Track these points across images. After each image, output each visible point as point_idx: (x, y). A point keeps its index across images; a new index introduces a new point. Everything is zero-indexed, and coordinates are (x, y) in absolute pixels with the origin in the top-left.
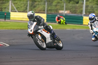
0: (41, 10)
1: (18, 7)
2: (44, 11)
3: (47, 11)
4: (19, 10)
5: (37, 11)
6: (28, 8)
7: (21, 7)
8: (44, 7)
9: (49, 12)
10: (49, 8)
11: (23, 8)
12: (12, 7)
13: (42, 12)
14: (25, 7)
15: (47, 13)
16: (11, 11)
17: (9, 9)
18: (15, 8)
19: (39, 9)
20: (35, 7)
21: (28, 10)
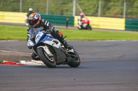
0: (117, 14)
1: (86, 10)
2: (122, 14)
3: (126, 15)
4: (87, 14)
5: (112, 15)
6: (99, 10)
7: (90, 9)
8: (122, 10)
9: (129, 16)
10: (129, 11)
11: (92, 10)
12: (77, 9)
13: (119, 16)
14: (95, 9)
15: (126, 18)
16: (76, 15)
17: (72, 12)
18: (81, 10)
19: (115, 12)
20: (109, 9)
21: (99, 13)
